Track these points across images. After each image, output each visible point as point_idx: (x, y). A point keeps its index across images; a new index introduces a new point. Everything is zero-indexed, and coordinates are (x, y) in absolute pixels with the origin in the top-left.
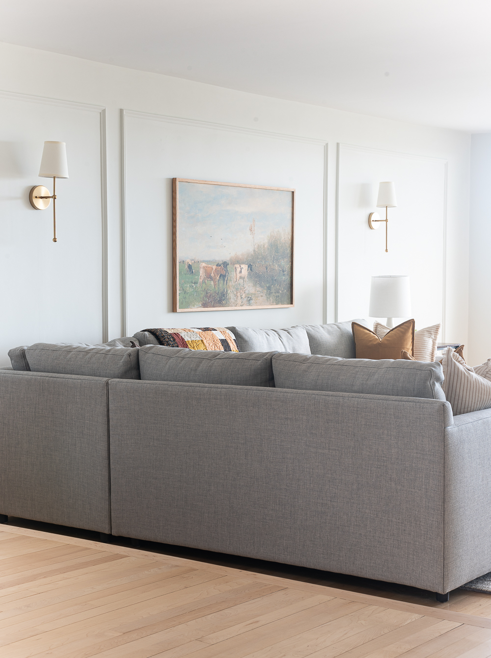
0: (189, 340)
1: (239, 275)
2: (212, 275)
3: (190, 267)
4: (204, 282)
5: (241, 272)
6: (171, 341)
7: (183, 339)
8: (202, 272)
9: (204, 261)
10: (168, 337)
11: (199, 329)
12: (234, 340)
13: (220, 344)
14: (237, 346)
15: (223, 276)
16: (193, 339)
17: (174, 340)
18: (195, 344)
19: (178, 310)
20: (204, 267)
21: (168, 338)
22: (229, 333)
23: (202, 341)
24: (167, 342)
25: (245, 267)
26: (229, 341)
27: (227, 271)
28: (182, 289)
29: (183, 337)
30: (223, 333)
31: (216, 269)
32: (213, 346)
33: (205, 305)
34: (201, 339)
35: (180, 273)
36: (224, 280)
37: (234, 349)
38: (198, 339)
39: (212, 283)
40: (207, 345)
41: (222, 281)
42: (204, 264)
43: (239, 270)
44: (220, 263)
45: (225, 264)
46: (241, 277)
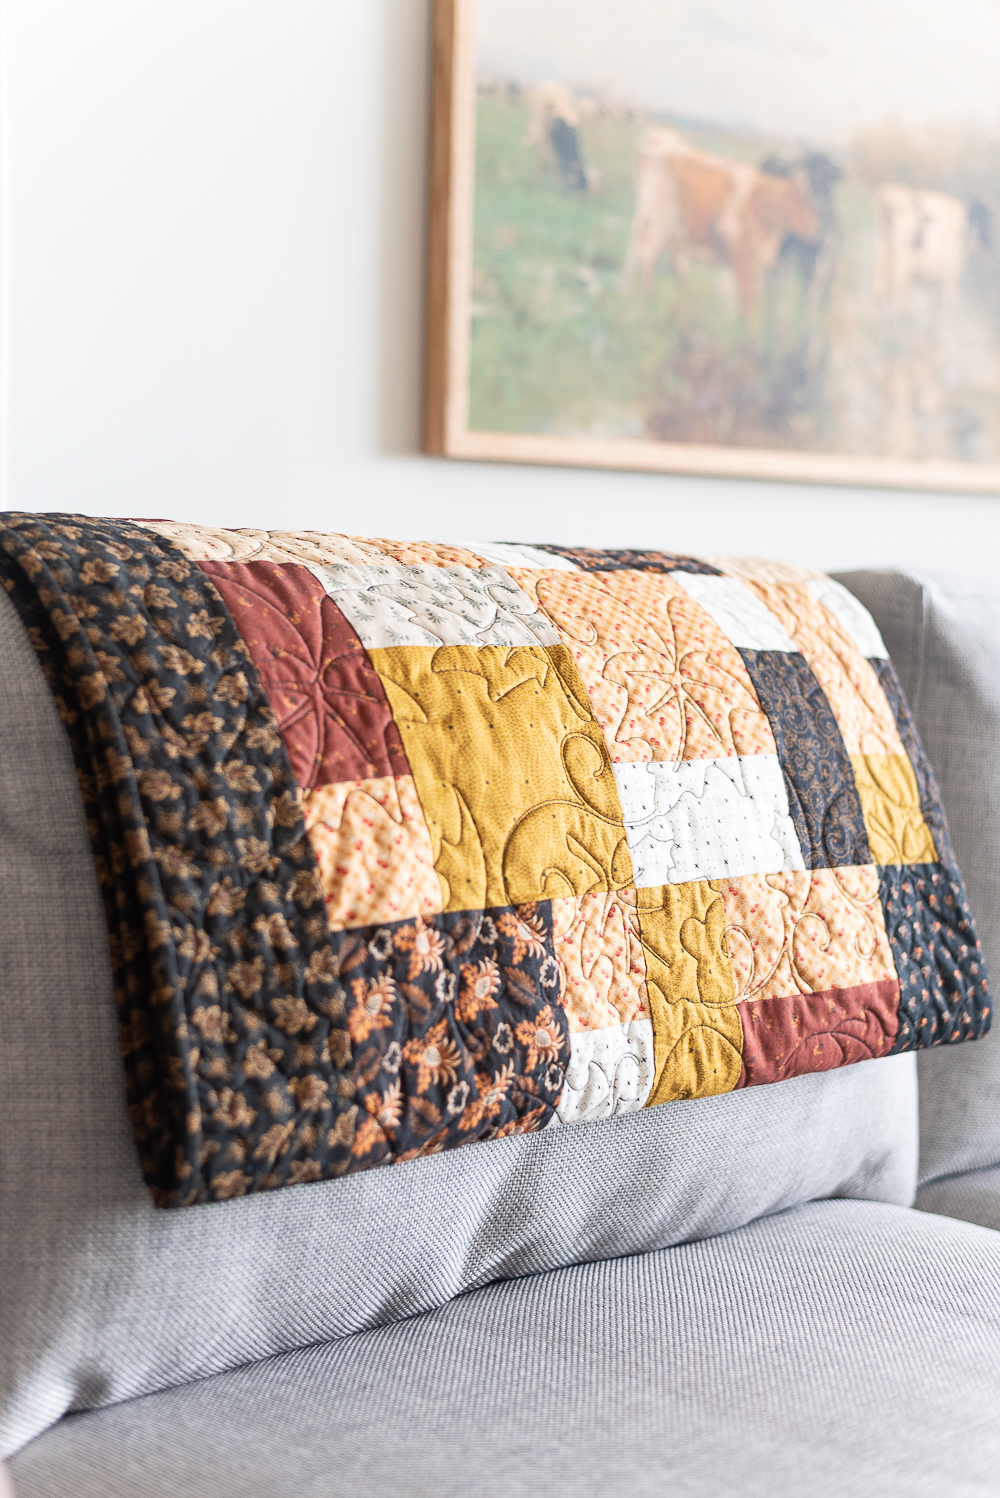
0: (416, 638)
1: (905, 260)
2: (730, 226)
3: (563, 139)
4: (665, 266)
5: (918, 242)
6: (182, 641)
7: (336, 627)
8: (653, 198)
9: (669, 120)
10: (163, 598)
11: (555, 550)
12: (875, 662)
13: (743, 697)
14: (901, 722)
15: (801, 250)
16: (453, 630)
17: (228, 634)
18: (471, 691)
19: (459, 435)
20: (671, 164)
21: (152, 612)
22: (832, 604)
23: (558, 656)
24: (131, 651)
25: (946, 219)
26: (828, 675)
27: (828, 218)
28: (498, 287)
29: (349, 605)
30: (777, 594)
31: (756, 195)
32: (674, 716)
33: (667, 427)
34: (550, 635)
35: (486, 169)
36: (807, 273)
37: (873, 748)
38: (517, 636)
39: (725, 282)
40: (607, 698)
41: (790, 283)
42: (668, 143)
43: (905, 224)
44: (788, 154)
45: (821, 171)
46: (919, 279)
